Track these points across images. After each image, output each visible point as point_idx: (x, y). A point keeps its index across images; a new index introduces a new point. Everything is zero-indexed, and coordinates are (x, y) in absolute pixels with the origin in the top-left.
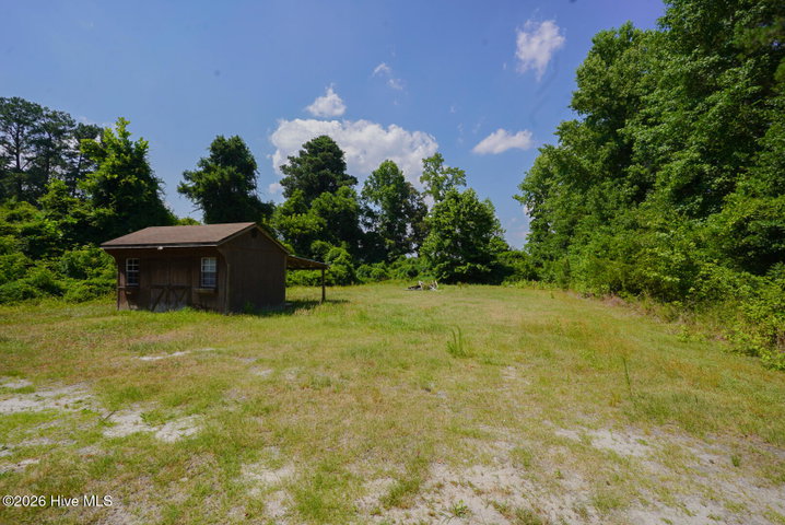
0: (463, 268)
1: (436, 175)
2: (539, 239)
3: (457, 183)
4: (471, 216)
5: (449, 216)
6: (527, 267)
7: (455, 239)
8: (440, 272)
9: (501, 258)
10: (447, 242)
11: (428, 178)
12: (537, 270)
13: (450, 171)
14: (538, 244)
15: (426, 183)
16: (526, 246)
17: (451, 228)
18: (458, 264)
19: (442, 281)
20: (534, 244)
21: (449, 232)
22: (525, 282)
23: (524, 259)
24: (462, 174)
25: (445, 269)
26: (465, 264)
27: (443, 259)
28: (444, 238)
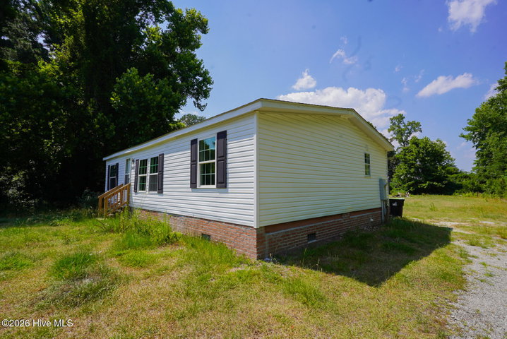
0: (424, 185)
1: (399, 127)
2: (484, 163)
3: (415, 131)
4: (428, 154)
5: (412, 155)
6: (473, 184)
7: (417, 168)
8: (409, 187)
9: (451, 178)
10: (412, 170)
11: (393, 129)
12: (481, 186)
13: (410, 124)
14: (483, 167)
15: (392, 132)
16: (474, 169)
17: (414, 162)
18: (421, 182)
19: (411, 192)
20: (481, 167)
21: (413, 164)
22: (471, 193)
23: (470, 179)
24: (418, 124)
25: (412, 185)
26: (425, 183)
27: (410, 180)
28: (410, 168)
